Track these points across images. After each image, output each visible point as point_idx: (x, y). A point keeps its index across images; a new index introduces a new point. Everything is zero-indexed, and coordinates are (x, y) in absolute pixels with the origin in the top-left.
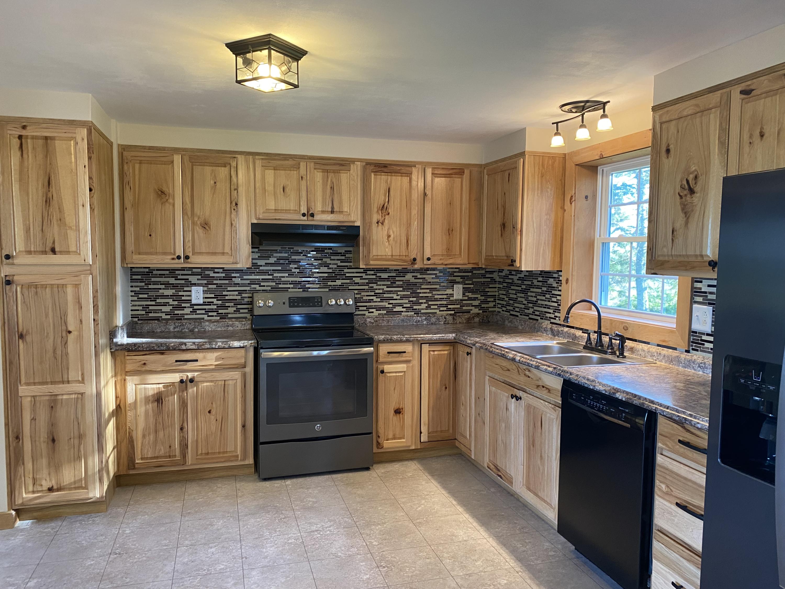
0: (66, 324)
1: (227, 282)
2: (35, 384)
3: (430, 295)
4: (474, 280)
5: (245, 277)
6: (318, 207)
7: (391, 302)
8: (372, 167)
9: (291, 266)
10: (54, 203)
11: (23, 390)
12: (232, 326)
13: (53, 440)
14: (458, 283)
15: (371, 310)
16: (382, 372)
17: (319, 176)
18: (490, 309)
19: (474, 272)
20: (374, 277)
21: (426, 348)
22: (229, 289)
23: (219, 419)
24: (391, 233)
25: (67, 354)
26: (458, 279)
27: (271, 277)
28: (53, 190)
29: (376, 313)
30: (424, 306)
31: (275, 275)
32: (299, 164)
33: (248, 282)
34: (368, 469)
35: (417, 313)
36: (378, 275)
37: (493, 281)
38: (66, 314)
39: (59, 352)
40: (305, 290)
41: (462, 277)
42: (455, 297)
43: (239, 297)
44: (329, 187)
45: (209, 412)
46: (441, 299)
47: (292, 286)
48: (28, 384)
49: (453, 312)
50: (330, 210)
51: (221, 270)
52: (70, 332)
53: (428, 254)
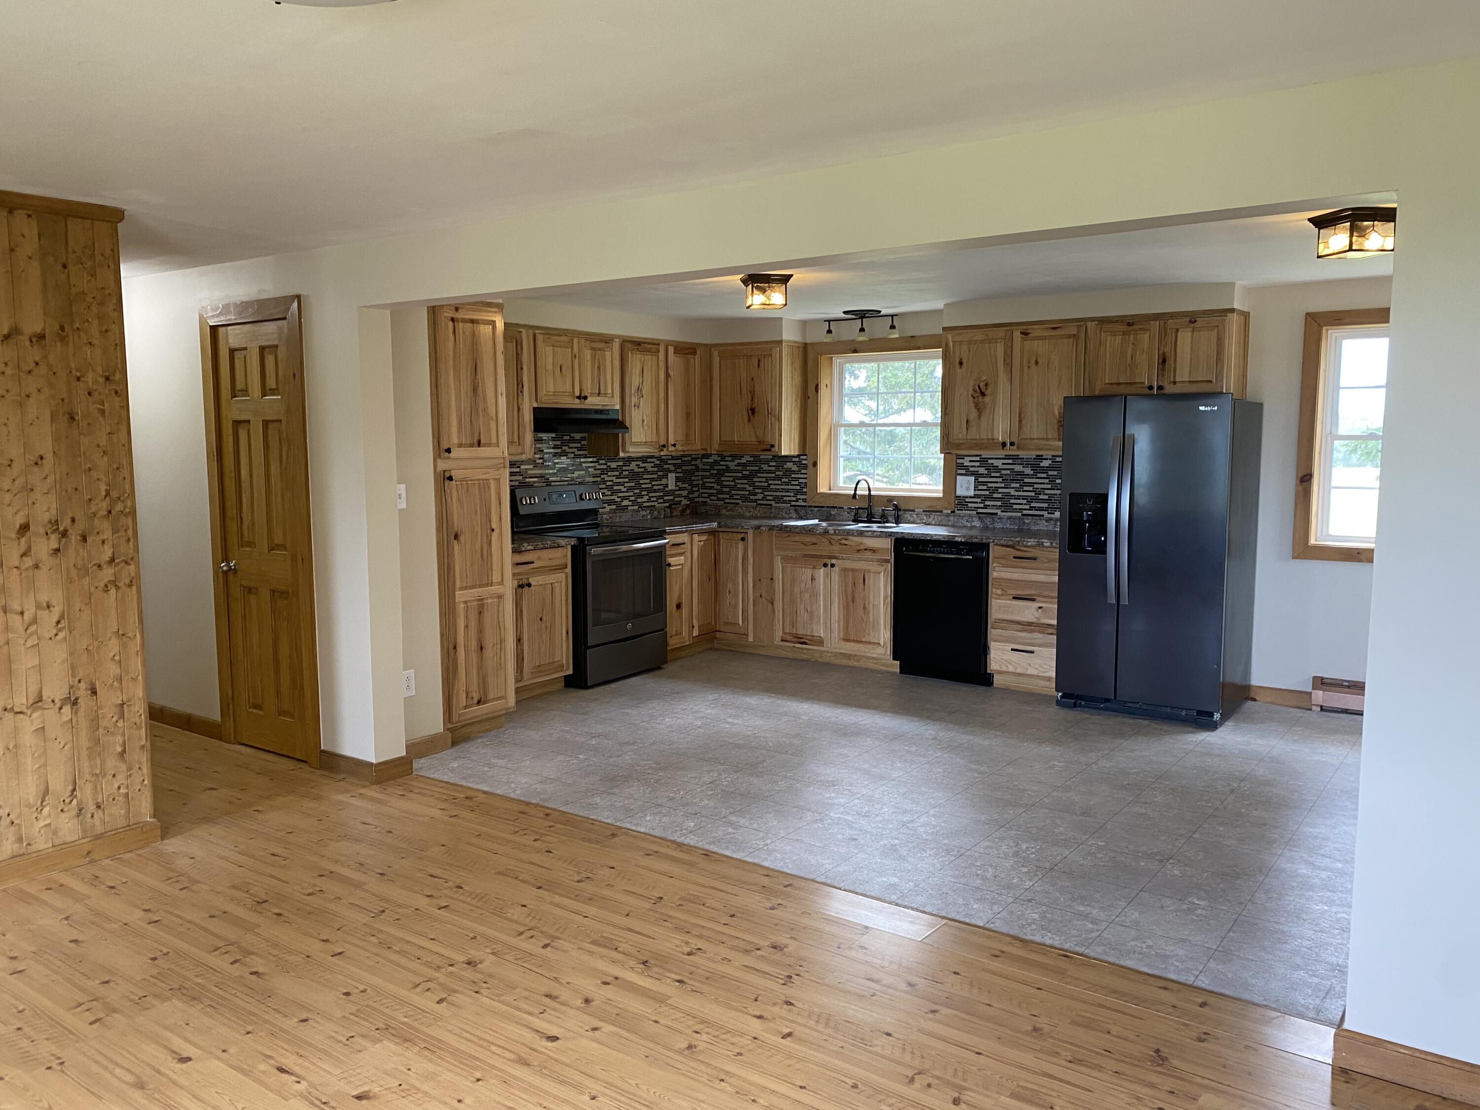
0: (490, 521)
2: (467, 588)
3: (650, 486)
4: (684, 468)
6: (589, 388)
7: (620, 495)
8: (630, 345)
10: (480, 391)
11: (461, 596)
13: (481, 648)
14: (671, 471)
16: (669, 565)
17: (588, 354)
18: (696, 500)
19: (684, 459)
21: (696, 537)
23: (548, 625)
24: (645, 417)
25: (491, 554)
26: (672, 468)
28: (479, 377)
32: (573, 340)
34: (659, 668)
35: (641, 506)
36: (609, 464)
37: (697, 469)
38: (490, 512)
39: (485, 552)
41: (674, 465)
42: (670, 488)
44: (596, 367)
45: (541, 619)
46: (659, 490)
48: (461, 589)
49: (667, 504)
50: (598, 392)
52: (493, 530)
53: (671, 441)
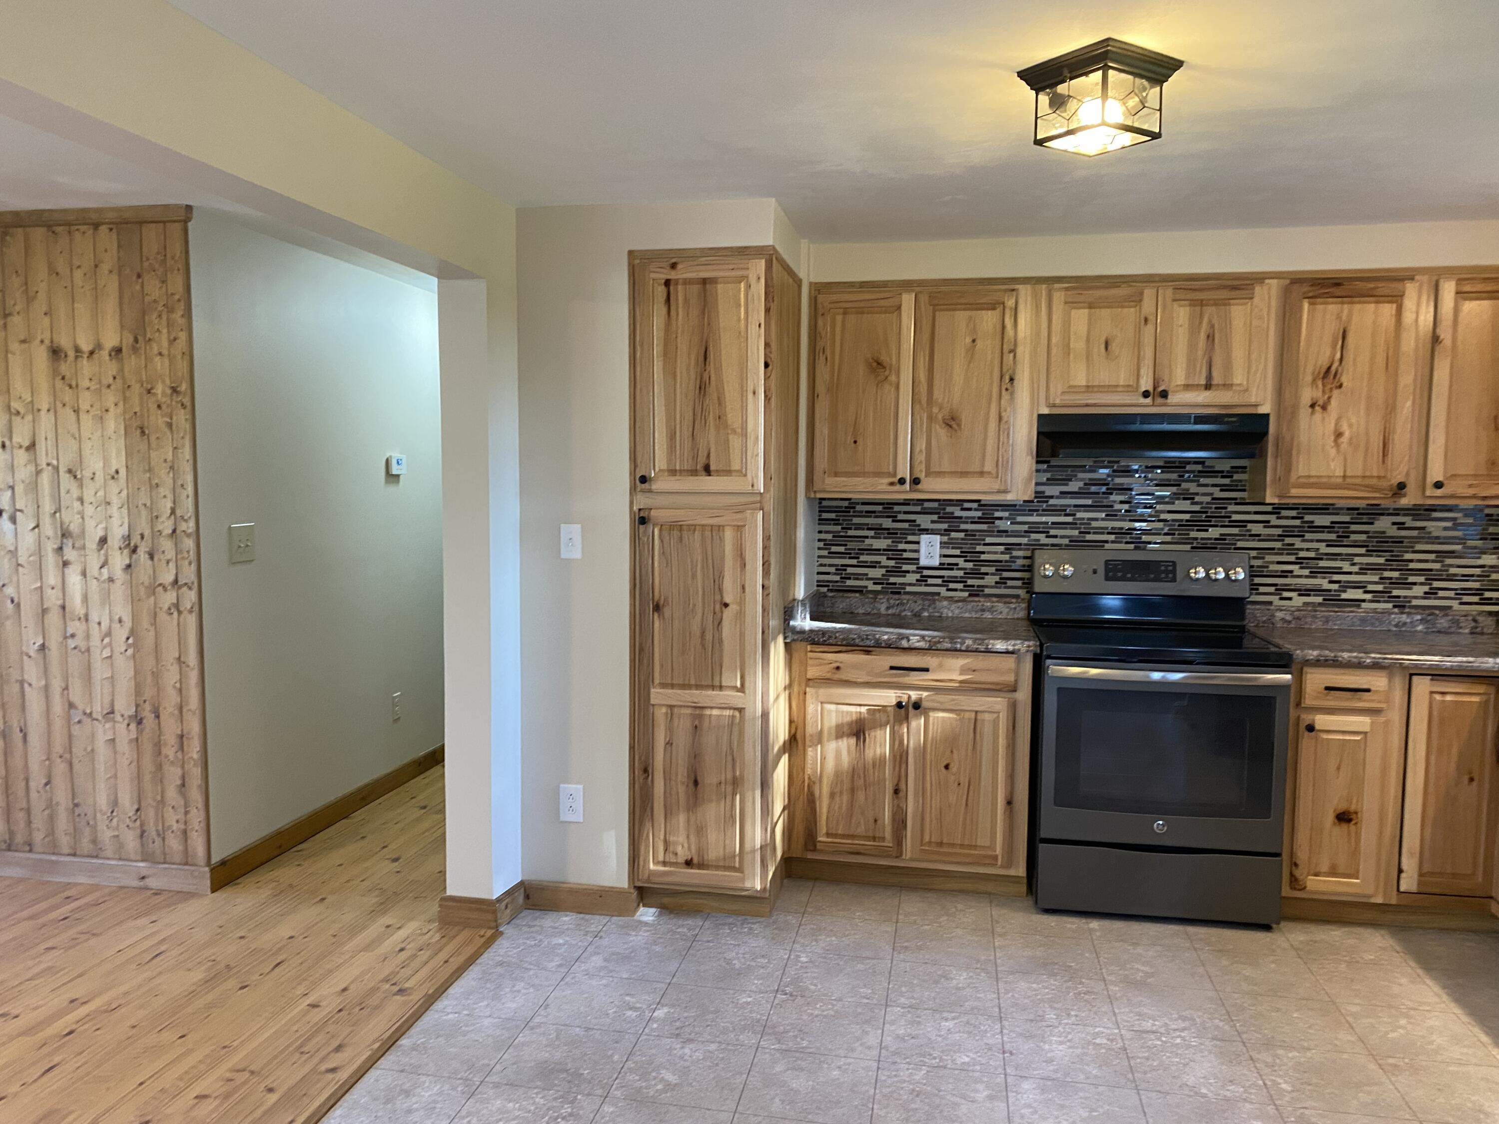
0: (721, 590)
1: (984, 527)
2: (673, 686)
5: (1020, 519)
6: (1179, 376)
7: (1336, 577)
8: (1305, 288)
9: (1113, 497)
10: (712, 390)
11: (658, 695)
12: (990, 610)
13: (696, 783)
15: (1286, 594)
16: (1311, 728)
17: (1182, 314)
20: (1297, 522)
21: (1422, 686)
22: (988, 540)
23: (964, 780)
24: (1345, 427)
25: (721, 641)
27: (1069, 519)
28: (711, 368)
29: (1298, 601)
30: (1419, 590)
31: (1080, 515)
32: (1142, 293)
33: (1026, 527)
34: (1267, 928)
35: (1401, 605)
36: (1308, 518)
38: (721, 576)
39: (709, 637)
40: (1140, 545)
43: (1006, 557)
44: (1203, 336)
46: (1466, 578)
47: (1112, 537)
48: (664, 685)
50: (1203, 382)
51: (975, 505)
52: (726, 605)
53: (1436, 473)
